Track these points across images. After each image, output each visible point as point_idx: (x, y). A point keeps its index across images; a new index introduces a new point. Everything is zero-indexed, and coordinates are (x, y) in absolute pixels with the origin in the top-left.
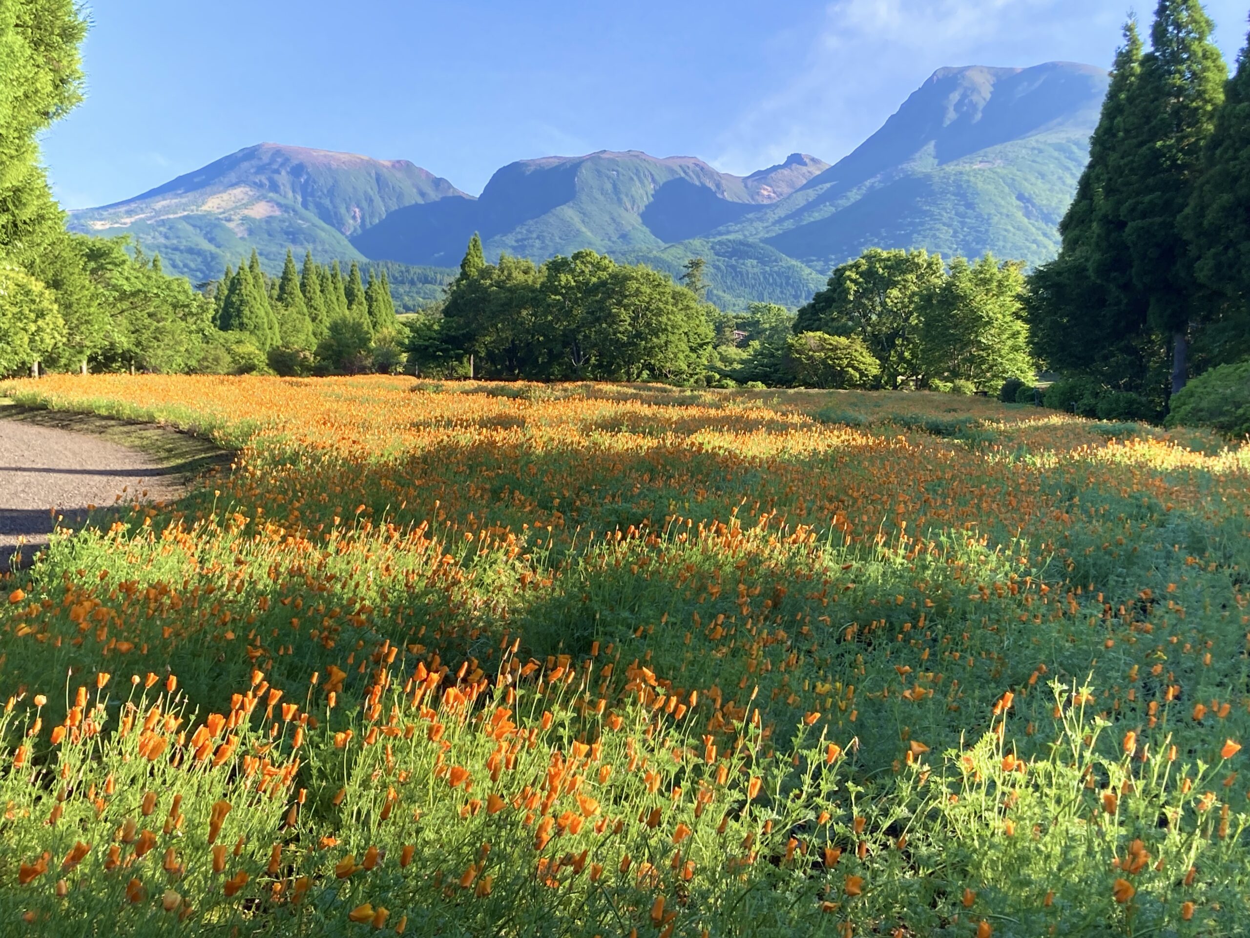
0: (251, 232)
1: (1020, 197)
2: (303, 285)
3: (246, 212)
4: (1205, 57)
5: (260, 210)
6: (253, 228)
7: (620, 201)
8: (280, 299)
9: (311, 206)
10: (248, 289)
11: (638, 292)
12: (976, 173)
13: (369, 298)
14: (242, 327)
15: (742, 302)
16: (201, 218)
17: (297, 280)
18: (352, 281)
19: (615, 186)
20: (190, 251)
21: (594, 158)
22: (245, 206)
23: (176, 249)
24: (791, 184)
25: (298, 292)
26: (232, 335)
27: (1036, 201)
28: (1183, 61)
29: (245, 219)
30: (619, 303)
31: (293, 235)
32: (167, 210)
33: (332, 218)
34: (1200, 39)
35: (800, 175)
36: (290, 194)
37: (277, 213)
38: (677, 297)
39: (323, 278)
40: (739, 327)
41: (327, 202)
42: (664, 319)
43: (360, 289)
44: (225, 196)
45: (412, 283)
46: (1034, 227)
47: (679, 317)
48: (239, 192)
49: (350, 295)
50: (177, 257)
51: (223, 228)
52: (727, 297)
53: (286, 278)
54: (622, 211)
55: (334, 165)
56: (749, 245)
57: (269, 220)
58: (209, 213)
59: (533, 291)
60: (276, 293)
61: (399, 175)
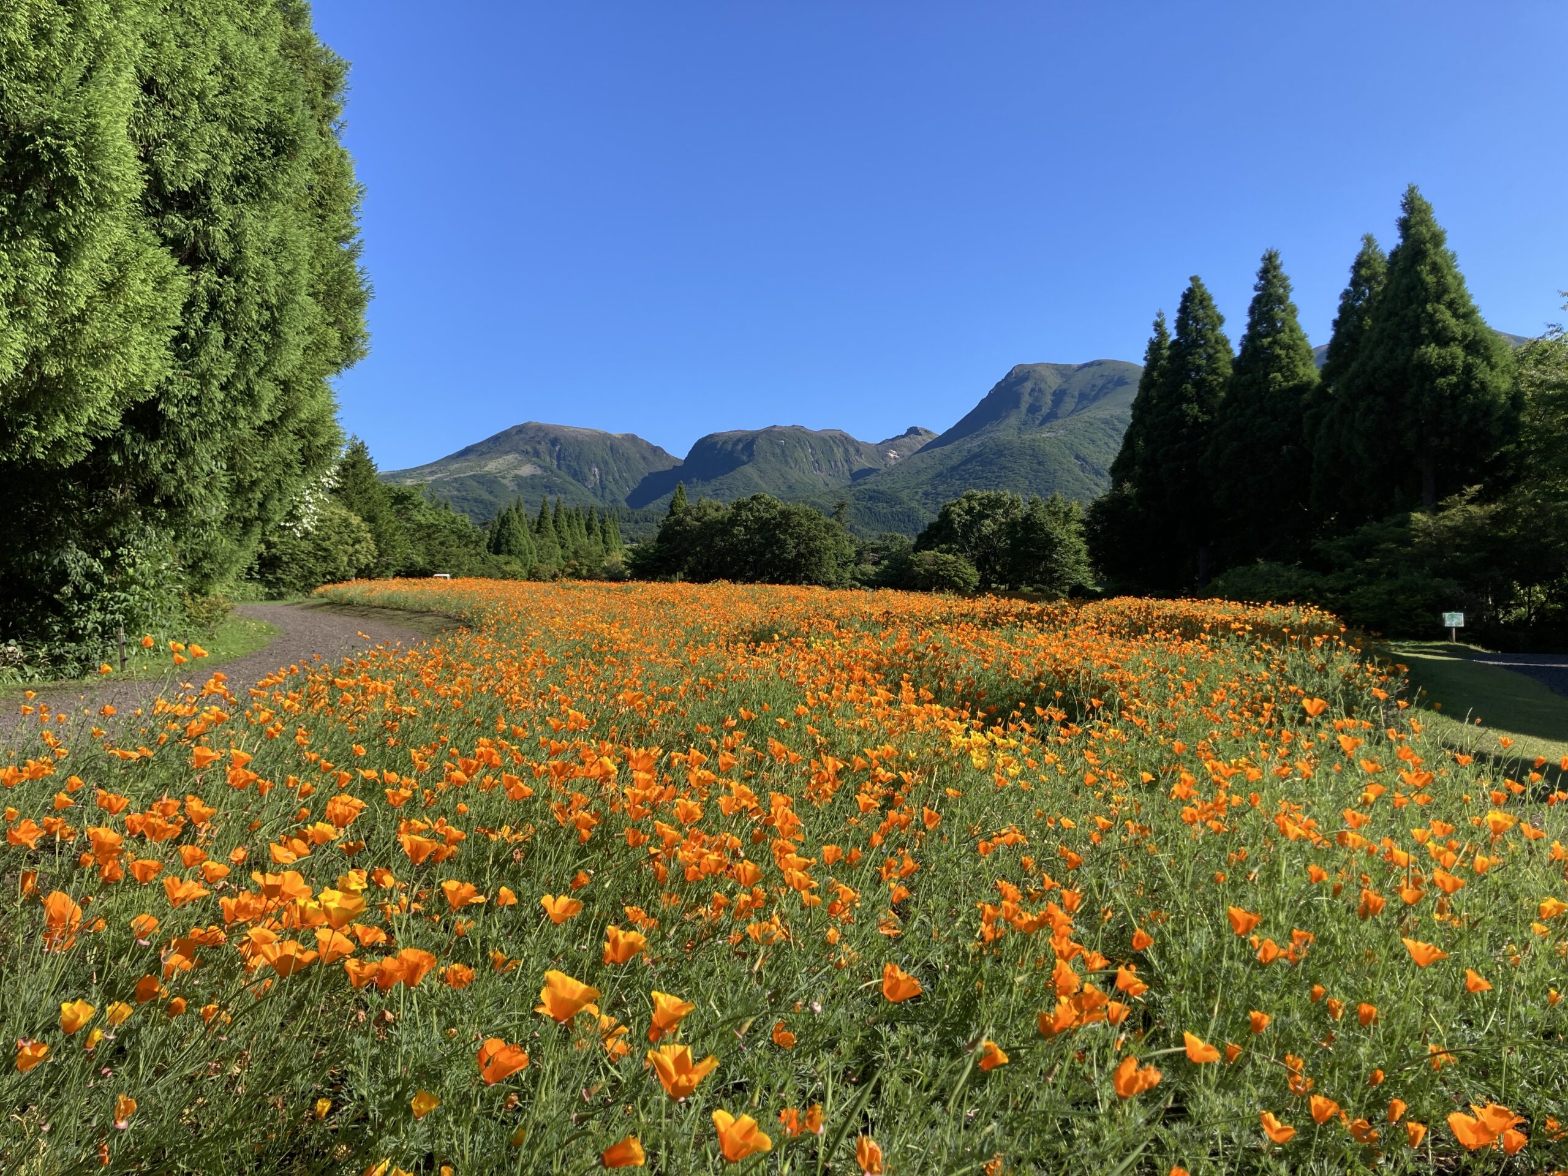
0: (518, 485)
1: (1077, 457)
2: (555, 522)
3: (516, 472)
4: (1216, 342)
5: (527, 470)
6: (520, 481)
7: (787, 462)
8: (538, 531)
9: (563, 468)
10: (515, 524)
11: (800, 524)
12: (1044, 439)
13: (604, 532)
14: (510, 552)
15: (875, 534)
16: (483, 476)
17: (551, 518)
18: (590, 519)
19: (783, 452)
20: (476, 500)
21: (769, 431)
22: (515, 467)
23: (465, 499)
24: (910, 449)
25: (551, 526)
26: (502, 558)
27: (1089, 460)
28: (1201, 346)
29: (516, 477)
30: (785, 532)
31: (550, 489)
32: (459, 470)
33: (578, 476)
34: (1213, 330)
35: (919, 442)
36: (548, 459)
37: (539, 472)
38: (828, 528)
39: (569, 517)
40: (874, 551)
41: (574, 464)
42: (818, 543)
43: (597, 526)
44: (501, 461)
45: (636, 522)
46: (1088, 478)
47: (830, 541)
48: (511, 458)
49: (589, 528)
50: (466, 505)
51: (500, 484)
52: (865, 530)
53: (542, 516)
54: (787, 469)
55: (580, 438)
56: (879, 492)
57: (533, 477)
58: (489, 473)
59: (722, 523)
60: (535, 527)
61: (627, 444)
